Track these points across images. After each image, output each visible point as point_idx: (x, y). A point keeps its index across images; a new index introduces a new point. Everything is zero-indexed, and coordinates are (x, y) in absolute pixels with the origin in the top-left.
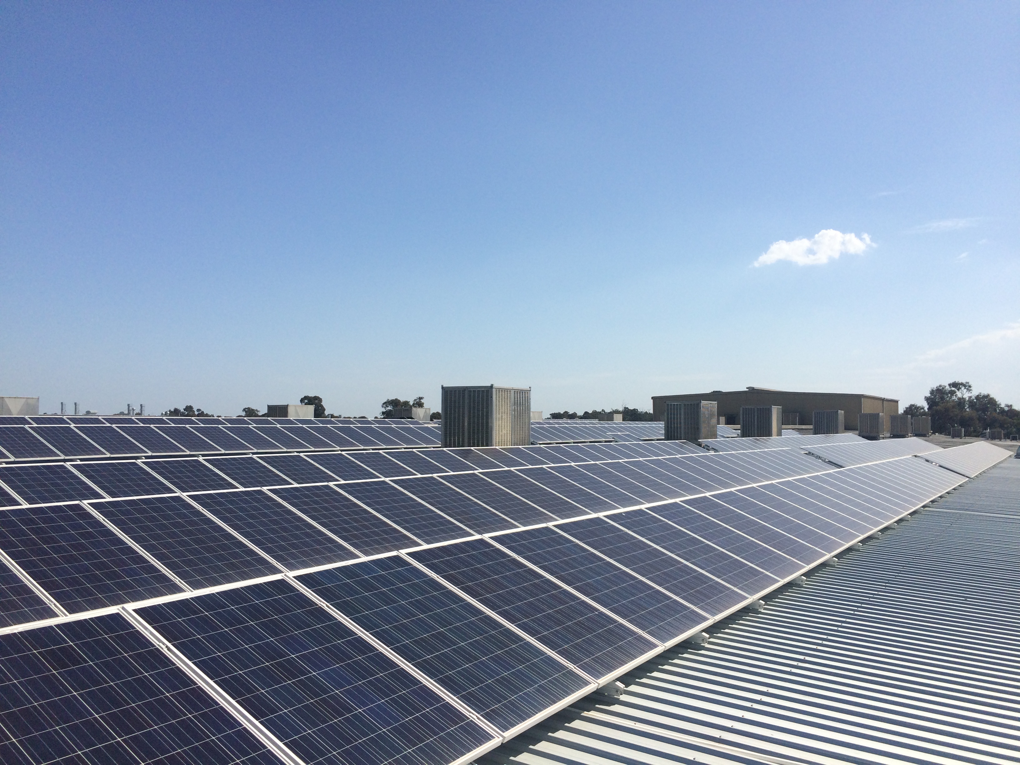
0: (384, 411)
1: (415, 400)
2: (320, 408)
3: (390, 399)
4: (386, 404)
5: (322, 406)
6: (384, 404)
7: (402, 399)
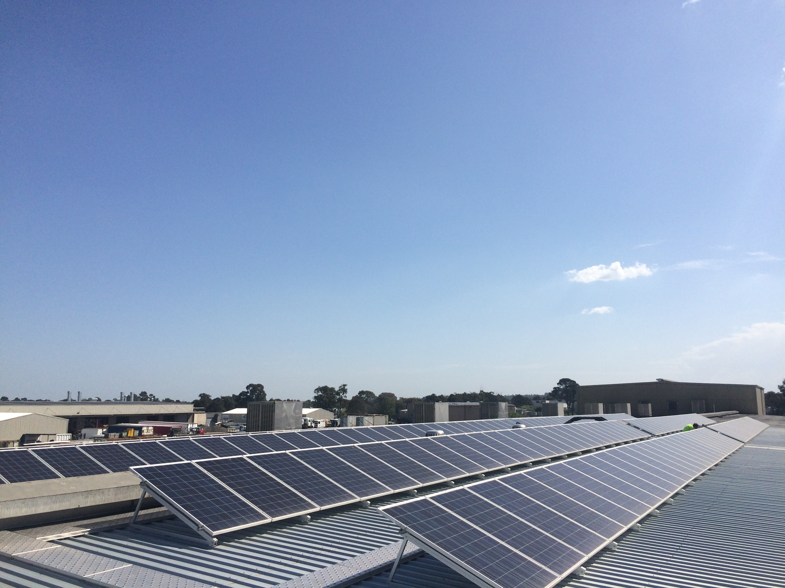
0: (316, 395)
1: (340, 387)
2: (262, 394)
3: (321, 386)
4: (319, 389)
5: (264, 392)
6: (316, 390)
7: (330, 386)
